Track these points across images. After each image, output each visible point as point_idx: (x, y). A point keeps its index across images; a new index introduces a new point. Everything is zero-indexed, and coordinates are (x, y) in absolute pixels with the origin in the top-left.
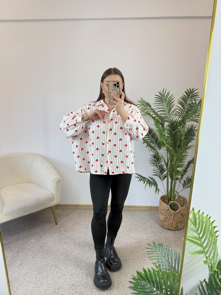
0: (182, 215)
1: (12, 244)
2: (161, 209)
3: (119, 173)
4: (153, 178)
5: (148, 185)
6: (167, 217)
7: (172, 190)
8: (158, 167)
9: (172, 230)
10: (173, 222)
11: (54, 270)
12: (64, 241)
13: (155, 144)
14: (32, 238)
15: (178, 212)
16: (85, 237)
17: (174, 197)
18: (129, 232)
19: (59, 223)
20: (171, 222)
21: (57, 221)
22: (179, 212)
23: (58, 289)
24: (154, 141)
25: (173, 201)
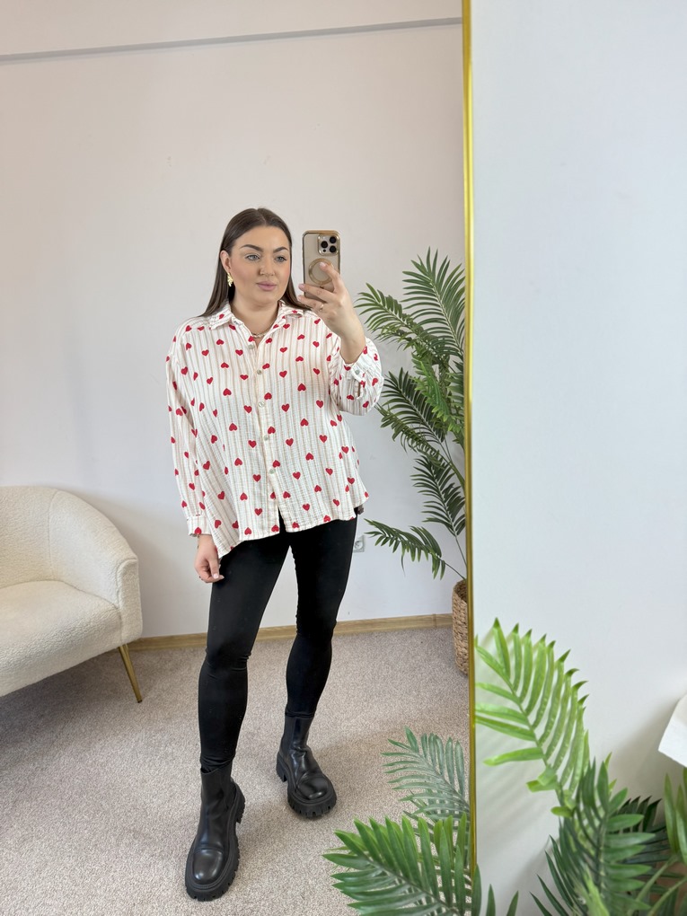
2: (460, 622)
3: (314, 525)
4: (425, 531)
5: (408, 554)
8: (440, 496)
11: (129, 845)
12: (162, 752)
13: (424, 424)
14: (61, 751)
18: (365, 703)
19: (148, 697)
21: (141, 692)
23: (142, 903)
24: (422, 416)
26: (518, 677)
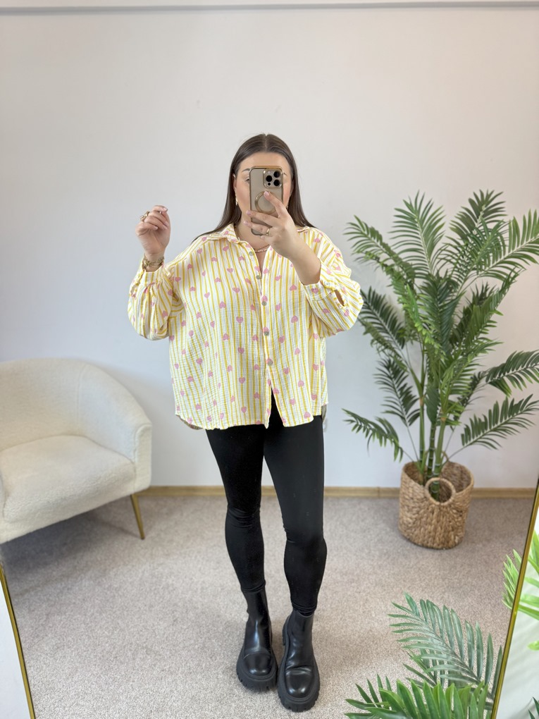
0: (460, 512)
1: (32, 593)
2: (407, 497)
4: (385, 421)
5: (377, 440)
6: (422, 518)
7: (432, 451)
8: (396, 392)
9: (432, 548)
10: (435, 529)
11: (143, 660)
12: (164, 583)
13: (388, 333)
14: (83, 575)
15: (450, 505)
16: (217, 570)
17: (439, 468)
19: (150, 535)
20: (431, 528)
21: (145, 530)
22: (453, 503)
24: (387, 327)
25: (437, 476)
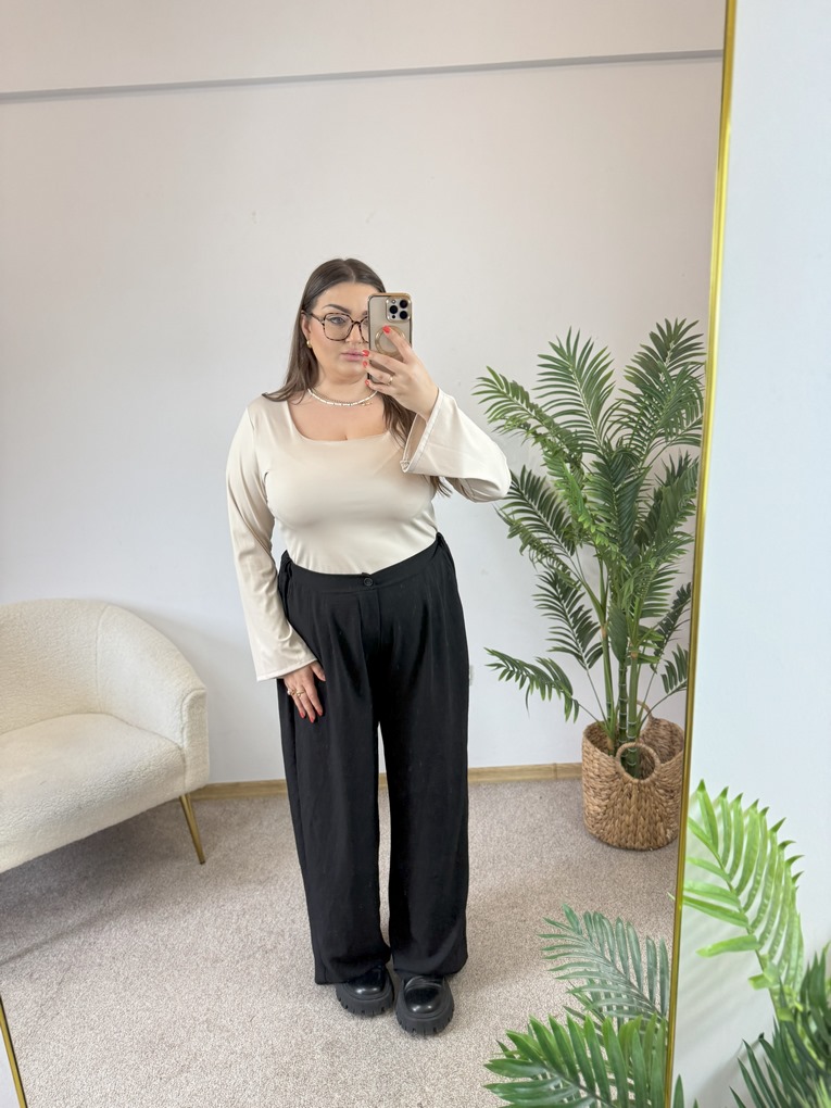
0: (670, 791)
1: (36, 953)
2: (592, 775)
4: (553, 663)
5: (537, 691)
6: (615, 804)
7: (627, 699)
8: (567, 620)
9: (634, 849)
10: (636, 820)
12: (234, 926)
13: (551, 534)
14: (112, 922)
15: (653, 782)
17: (636, 728)
19: (213, 857)
20: (628, 819)
21: (204, 851)
22: (657, 780)
24: (548, 524)
25: (632, 740)
26: (727, 850)
